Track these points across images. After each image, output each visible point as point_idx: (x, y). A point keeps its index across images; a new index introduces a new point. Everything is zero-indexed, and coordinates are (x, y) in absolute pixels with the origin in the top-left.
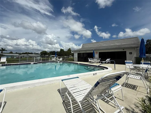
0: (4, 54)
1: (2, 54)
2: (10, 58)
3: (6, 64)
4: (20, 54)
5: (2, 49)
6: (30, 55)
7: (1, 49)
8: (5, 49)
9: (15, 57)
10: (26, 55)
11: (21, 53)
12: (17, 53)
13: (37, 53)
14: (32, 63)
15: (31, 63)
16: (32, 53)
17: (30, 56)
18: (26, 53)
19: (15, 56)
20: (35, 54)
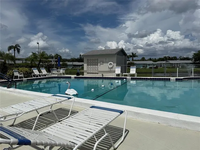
0: (135, 62)
1: (132, 62)
2: (142, 67)
3: (135, 77)
4: (155, 61)
5: (133, 53)
6: (171, 62)
7: (131, 55)
8: (135, 54)
9: (148, 67)
10: (164, 62)
11: (157, 58)
12: (150, 60)
13: (185, 57)
14: (173, 78)
15: (171, 78)
16: (175, 59)
17: (171, 64)
18: (165, 57)
19: (148, 65)
20: (181, 59)
